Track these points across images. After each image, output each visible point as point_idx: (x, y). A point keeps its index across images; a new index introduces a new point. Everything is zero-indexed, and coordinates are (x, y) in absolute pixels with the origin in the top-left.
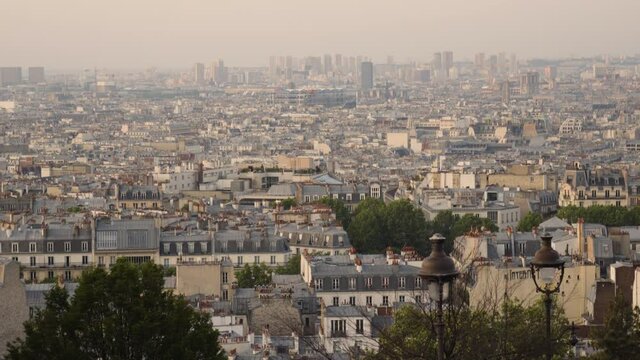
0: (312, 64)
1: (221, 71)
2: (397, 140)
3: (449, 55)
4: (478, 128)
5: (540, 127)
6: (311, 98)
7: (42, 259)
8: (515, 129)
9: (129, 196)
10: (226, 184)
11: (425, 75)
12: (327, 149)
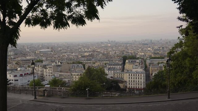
0: (146, 40)
1: (135, 41)
2: (149, 49)
3: (162, 39)
4: (159, 48)
5: (166, 47)
6: (143, 44)
7: (86, 62)
8: (163, 48)
9: (104, 55)
10: (118, 54)
11: (158, 41)
12: (141, 50)
